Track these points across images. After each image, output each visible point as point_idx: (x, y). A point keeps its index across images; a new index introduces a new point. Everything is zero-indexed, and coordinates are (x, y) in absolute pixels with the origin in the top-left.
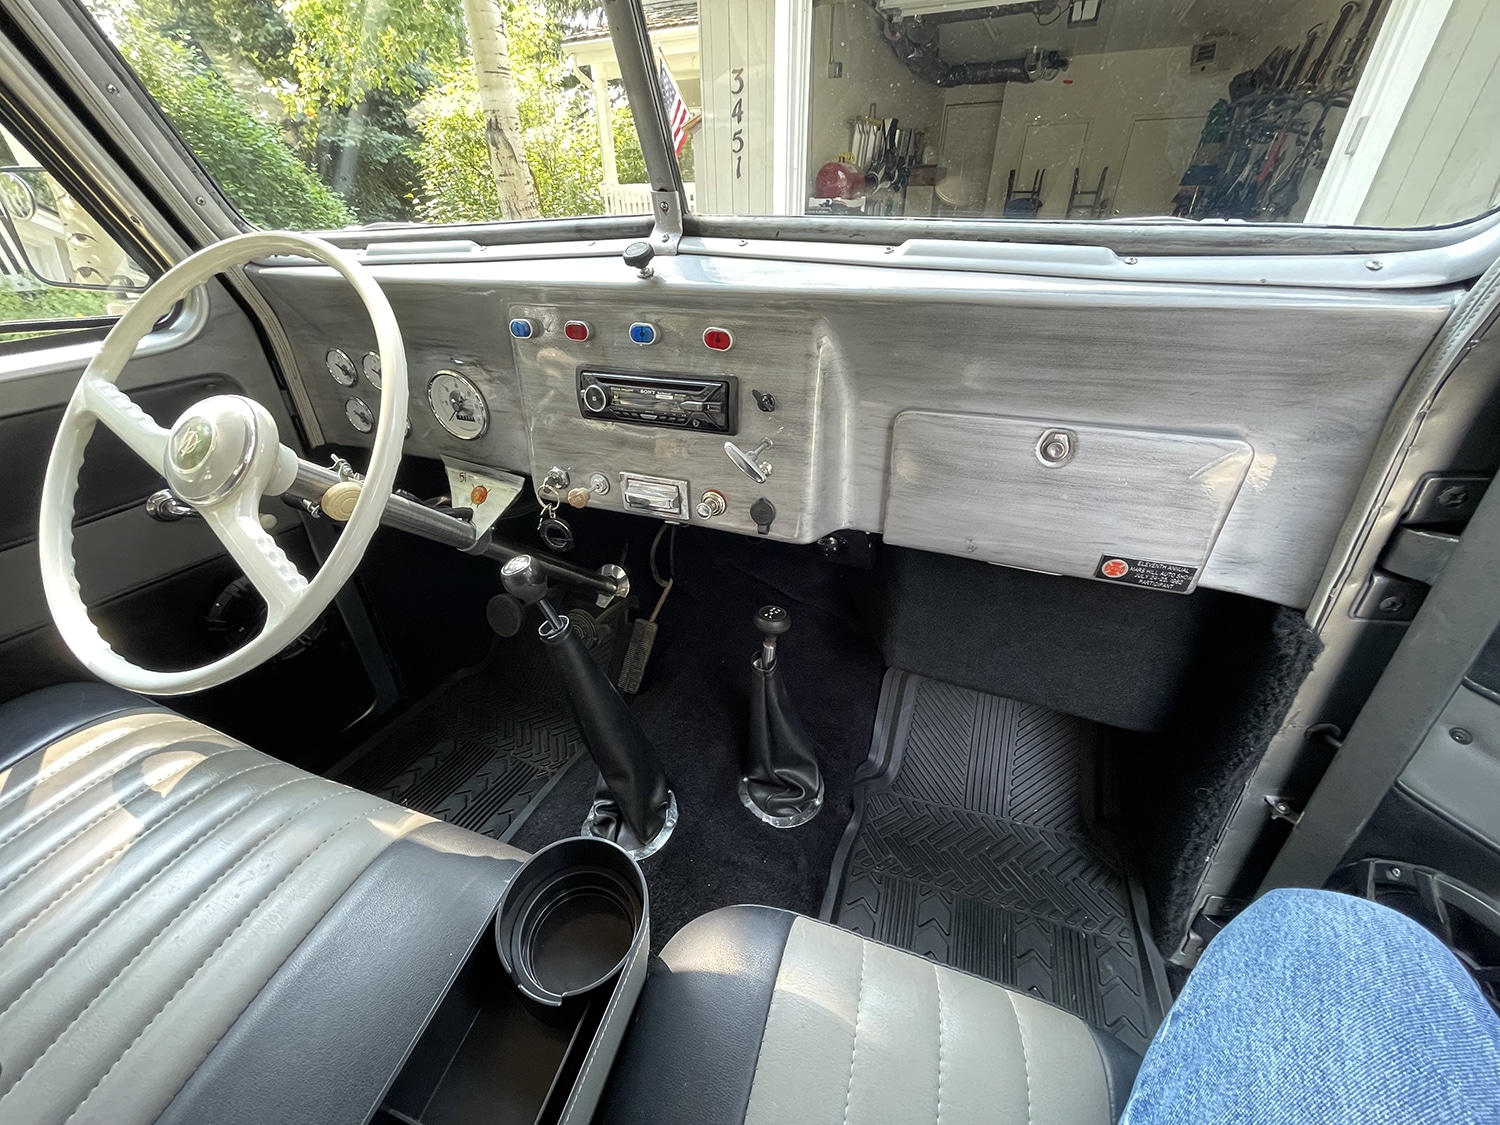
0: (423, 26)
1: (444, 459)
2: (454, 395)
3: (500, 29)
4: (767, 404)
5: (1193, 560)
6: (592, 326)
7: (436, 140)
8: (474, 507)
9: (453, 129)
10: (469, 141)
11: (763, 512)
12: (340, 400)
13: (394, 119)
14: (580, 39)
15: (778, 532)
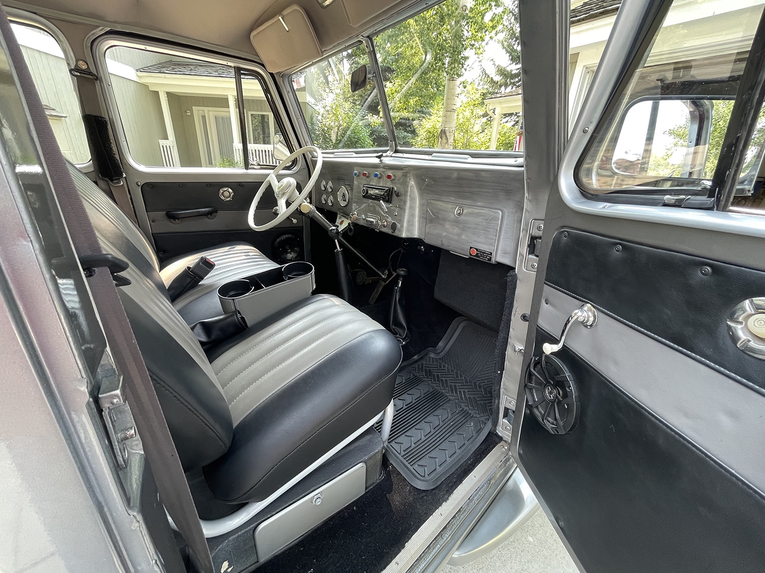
0: (425, 96)
1: (338, 212)
2: (344, 193)
3: (457, 96)
4: (398, 195)
5: (491, 250)
6: (369, 173)
7: (422, 136)
8: (339, 225)
9: (430, 132)
10: (435, 136)
11: (394, 227)
12: (320, 194)
13: (411, 128)
14: (494, 98)
15: (397, 234)
